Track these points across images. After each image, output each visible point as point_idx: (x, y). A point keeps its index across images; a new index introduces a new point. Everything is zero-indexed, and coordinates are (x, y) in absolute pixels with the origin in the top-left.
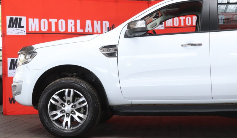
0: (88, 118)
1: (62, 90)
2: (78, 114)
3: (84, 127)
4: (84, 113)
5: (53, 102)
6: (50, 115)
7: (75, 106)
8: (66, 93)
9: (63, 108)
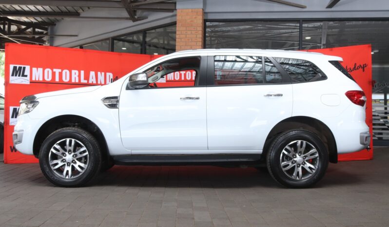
2: (78, 163)
4: (85, 163)
5: (54, 151)
6: (51, 164)
7: (76, 155)
8: (68, 143)
9: (64, 158)
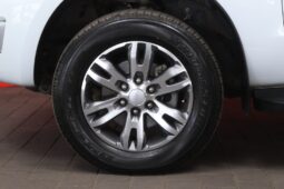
0: (194, 120)
1: (122, 45)
2: (163, 109)
3: (180, 146)
4: (180, 107)
5: (95, 77)
6: (87, 112)
7: (156, 87)
8: (133, 54)
9: (123, 94)
